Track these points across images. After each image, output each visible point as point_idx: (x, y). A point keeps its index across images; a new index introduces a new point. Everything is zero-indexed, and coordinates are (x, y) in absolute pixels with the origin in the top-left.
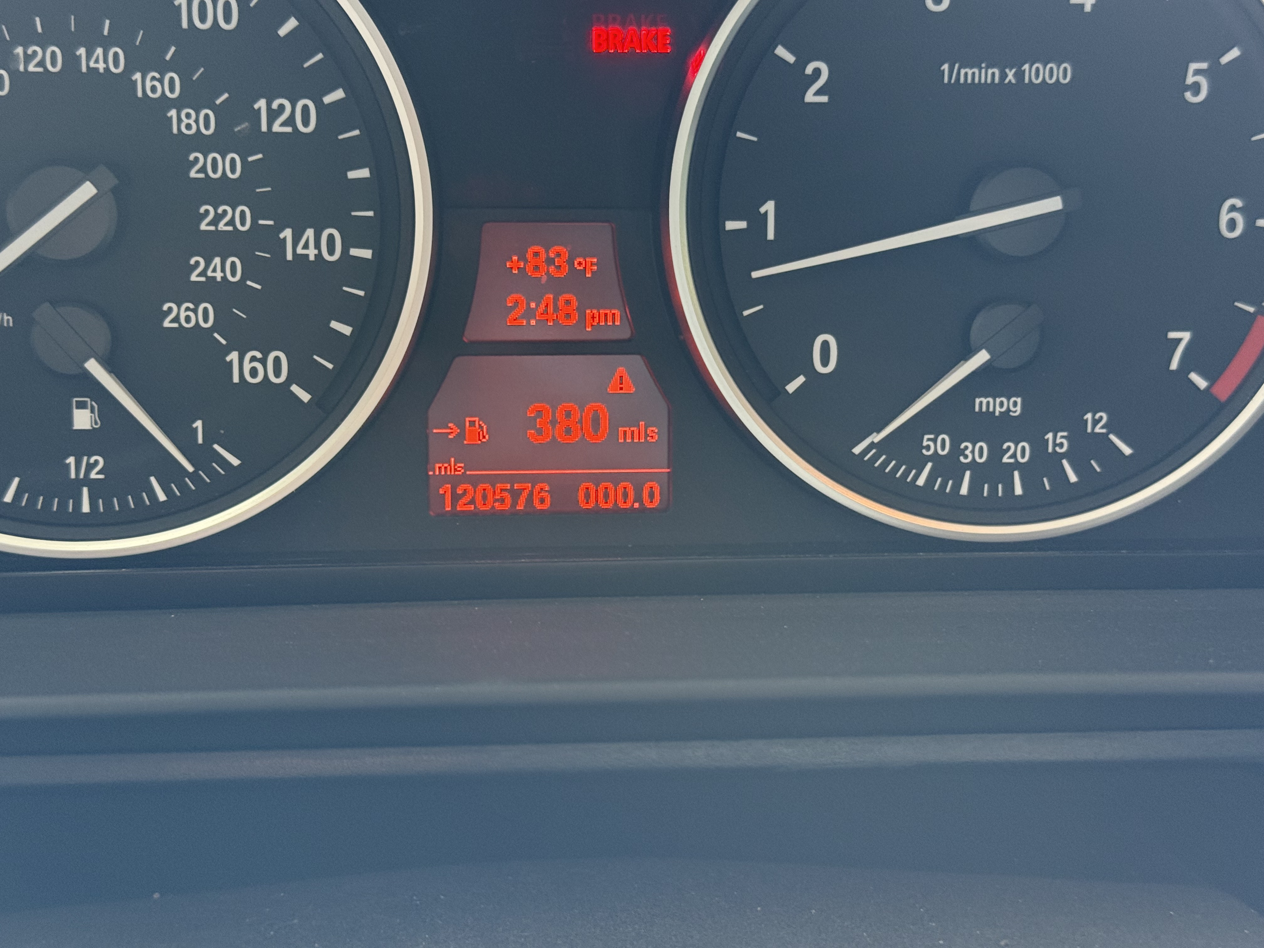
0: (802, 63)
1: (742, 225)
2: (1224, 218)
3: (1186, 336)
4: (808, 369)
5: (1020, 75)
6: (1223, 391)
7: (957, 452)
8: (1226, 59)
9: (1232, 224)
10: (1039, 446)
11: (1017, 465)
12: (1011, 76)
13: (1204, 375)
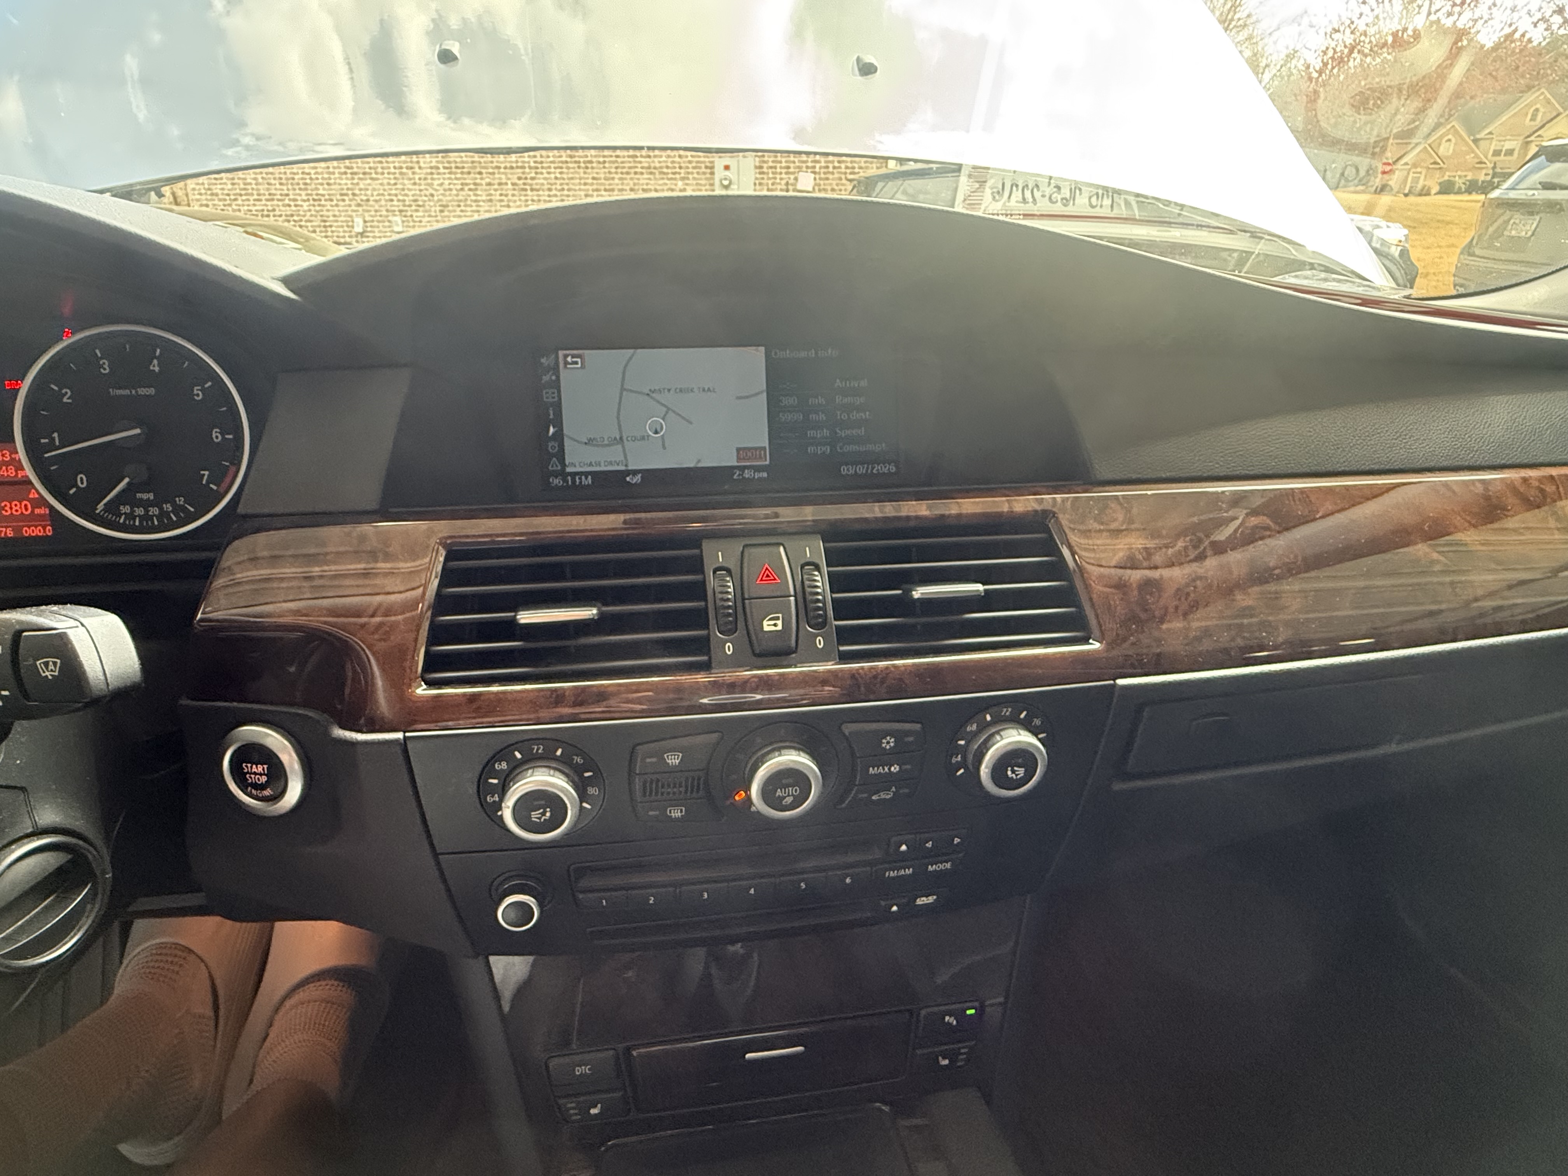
0: (60, 389)
1: (47, 441)
2: (214, 436)
3: (207, 473)
4: (76, 485)
5: (137, 392)
6: (222, 490)
7: (133, 511)
8: (207, 386)
9: (217, 437)
10: (161, 509)
11: (155, 515)
12: (134, 392)
13: (215, 485)
